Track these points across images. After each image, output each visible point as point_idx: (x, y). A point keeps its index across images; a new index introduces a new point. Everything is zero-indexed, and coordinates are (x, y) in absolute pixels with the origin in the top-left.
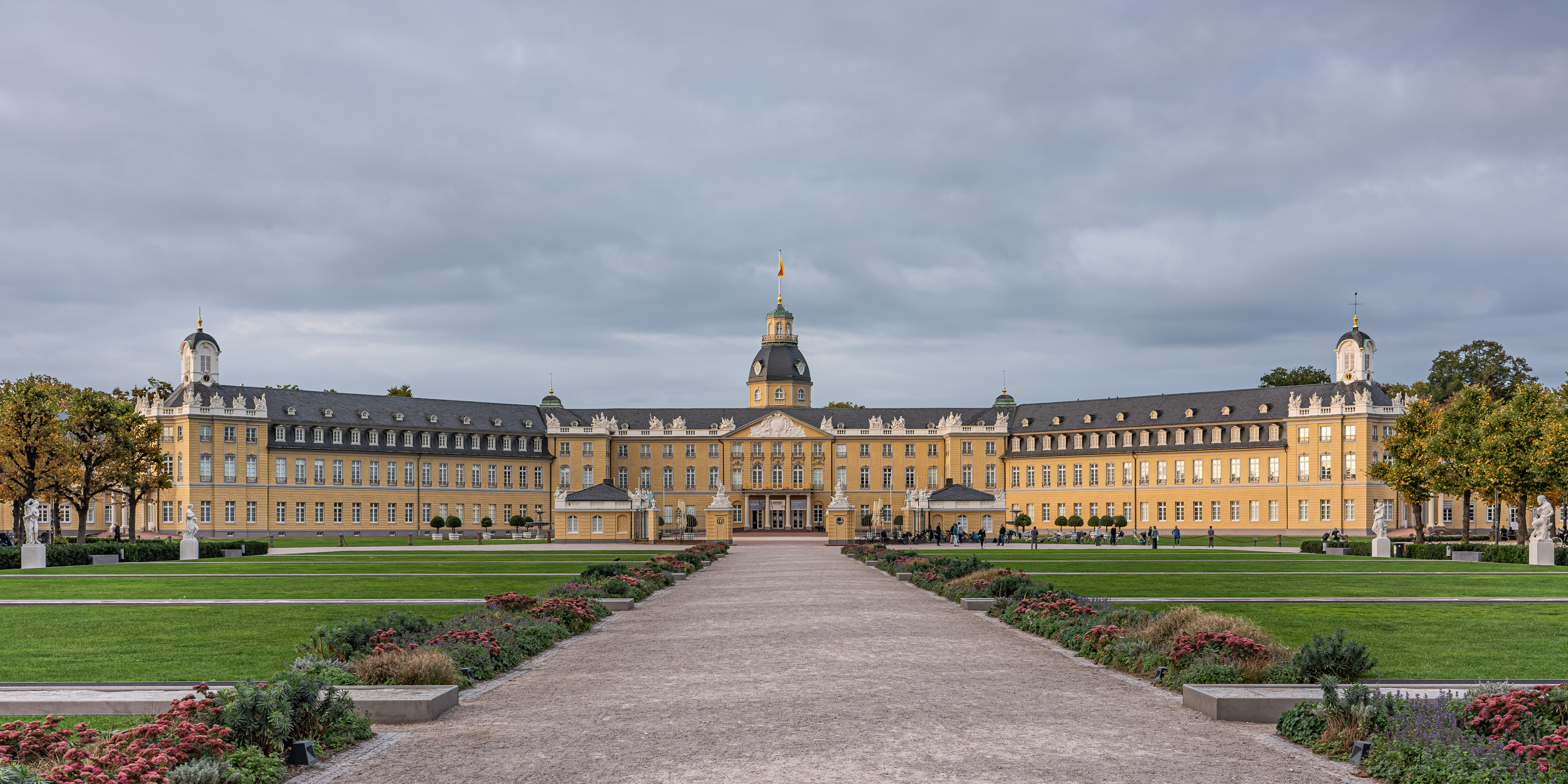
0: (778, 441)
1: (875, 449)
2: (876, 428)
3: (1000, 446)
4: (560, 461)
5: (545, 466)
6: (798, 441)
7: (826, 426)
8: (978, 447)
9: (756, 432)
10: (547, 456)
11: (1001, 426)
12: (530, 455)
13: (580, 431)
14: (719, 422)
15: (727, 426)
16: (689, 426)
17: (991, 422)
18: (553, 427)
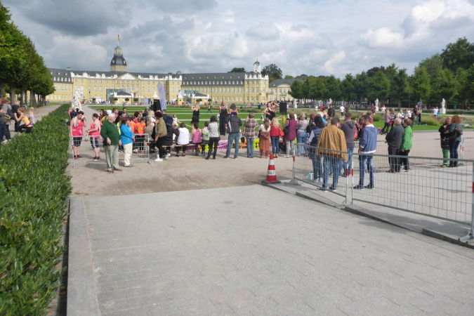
0: (128, 80)
1: (151, 83)
2: (151, 77)
3: (181, 83)
4: (74, 84)
5: (71, 85)
6: (133, 81)
7: (139, 77)
8: (176, 83)
9: (123, 77)
10: (71, 83)
11: (181, 78)
12: (67, 82)
13: (80, 76)
14: (113, 76)
15: (116, 76)
16: (106, 76)
17: (178, 77)
18: (73, 75)
